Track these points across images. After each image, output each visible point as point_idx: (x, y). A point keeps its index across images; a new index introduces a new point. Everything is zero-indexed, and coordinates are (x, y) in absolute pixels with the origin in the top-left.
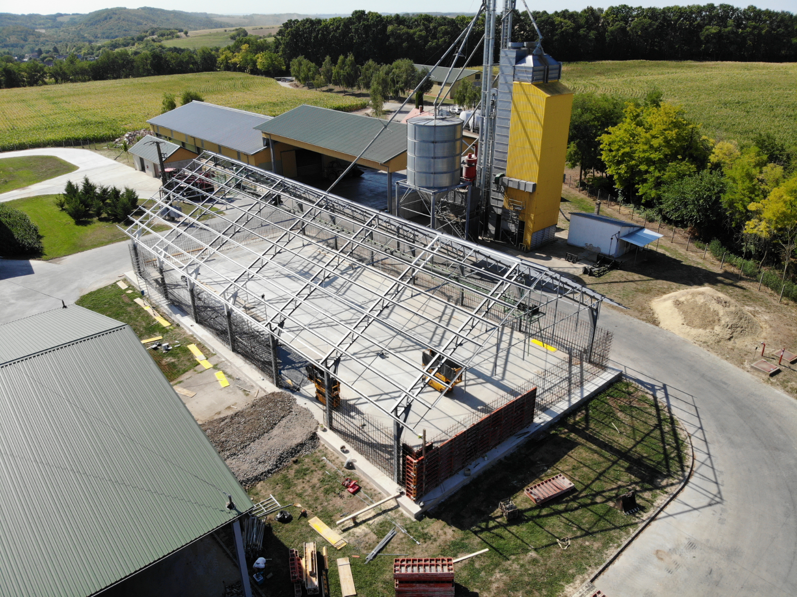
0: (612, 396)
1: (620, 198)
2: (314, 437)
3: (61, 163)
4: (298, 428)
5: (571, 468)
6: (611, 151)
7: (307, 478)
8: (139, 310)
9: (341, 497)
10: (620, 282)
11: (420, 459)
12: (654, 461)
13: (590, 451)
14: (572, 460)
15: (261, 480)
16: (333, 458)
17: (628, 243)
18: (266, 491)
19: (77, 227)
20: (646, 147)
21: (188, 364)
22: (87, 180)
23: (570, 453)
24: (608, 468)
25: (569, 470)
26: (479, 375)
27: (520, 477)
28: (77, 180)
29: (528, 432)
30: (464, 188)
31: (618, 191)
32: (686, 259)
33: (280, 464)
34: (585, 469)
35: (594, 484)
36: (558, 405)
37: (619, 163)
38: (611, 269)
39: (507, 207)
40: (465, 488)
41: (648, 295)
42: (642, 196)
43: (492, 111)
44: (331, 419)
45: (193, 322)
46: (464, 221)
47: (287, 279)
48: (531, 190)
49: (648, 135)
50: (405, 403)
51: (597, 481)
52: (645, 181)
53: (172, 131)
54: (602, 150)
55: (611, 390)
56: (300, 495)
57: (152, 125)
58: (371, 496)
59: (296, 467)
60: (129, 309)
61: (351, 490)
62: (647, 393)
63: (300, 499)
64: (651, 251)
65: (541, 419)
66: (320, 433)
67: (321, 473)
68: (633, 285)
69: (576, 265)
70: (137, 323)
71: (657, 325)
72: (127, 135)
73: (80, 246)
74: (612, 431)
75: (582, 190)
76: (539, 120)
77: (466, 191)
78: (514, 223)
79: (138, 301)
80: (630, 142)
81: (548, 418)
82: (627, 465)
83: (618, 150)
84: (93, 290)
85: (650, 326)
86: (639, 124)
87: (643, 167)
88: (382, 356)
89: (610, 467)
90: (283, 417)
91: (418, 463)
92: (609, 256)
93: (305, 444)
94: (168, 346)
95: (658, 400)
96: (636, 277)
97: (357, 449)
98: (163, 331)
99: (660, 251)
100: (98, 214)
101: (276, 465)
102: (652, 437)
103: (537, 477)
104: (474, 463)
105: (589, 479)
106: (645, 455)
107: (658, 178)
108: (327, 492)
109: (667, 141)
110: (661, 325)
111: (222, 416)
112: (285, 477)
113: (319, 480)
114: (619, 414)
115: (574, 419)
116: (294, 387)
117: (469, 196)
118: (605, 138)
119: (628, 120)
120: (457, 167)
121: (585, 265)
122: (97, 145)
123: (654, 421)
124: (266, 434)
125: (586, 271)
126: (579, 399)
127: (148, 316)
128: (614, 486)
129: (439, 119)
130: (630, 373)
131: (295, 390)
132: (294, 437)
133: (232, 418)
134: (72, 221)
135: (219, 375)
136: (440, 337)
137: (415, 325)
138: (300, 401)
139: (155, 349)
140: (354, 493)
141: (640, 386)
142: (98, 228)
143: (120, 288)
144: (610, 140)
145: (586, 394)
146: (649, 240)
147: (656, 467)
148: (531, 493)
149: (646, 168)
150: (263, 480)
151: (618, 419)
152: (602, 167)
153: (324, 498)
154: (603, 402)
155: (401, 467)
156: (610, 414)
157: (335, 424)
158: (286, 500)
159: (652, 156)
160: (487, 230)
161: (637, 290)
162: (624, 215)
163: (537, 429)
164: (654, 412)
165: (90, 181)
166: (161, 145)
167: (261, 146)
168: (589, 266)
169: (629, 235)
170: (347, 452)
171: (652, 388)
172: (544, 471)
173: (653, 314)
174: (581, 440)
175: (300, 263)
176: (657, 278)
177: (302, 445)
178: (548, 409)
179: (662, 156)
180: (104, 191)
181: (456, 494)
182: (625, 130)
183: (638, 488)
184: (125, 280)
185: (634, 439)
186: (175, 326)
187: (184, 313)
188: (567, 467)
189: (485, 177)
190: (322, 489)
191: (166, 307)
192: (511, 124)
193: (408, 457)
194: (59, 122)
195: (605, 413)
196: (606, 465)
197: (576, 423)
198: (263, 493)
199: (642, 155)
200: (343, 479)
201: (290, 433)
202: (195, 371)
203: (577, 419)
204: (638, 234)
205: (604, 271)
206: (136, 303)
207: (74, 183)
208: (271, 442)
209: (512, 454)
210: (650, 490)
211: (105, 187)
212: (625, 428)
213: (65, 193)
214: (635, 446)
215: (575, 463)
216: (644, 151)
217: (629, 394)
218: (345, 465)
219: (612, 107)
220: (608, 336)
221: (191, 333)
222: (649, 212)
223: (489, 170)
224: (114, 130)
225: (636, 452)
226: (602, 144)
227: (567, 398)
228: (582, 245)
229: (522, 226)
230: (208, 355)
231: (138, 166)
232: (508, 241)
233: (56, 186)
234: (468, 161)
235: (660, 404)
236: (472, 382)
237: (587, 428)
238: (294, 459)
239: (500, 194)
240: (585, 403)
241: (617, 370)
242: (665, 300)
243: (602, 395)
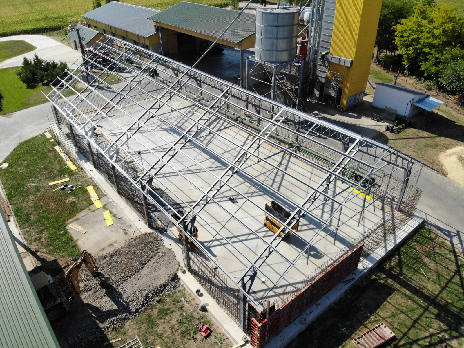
0: (418, 242)
1: (406, 72)
2: (175, 278)
3: (26, 45)
4: (163, 269)
5: (390, 314)
6: (402, 37)
7: (168, 318)
8: (57, 156)
9: (195, 340)
10: (414, 138)
11: (264, 322)
12: (457, 308)
13: (405, 298)
14: (389, 306)
15: (129, 319)
16: (190, 299)
17: (418, 107)
18: (133, 331)
19: (27, 90)
20: (429, 35)
21: (85, 203)
22: (36, 57)
23: (388, 299)
24: (421, 315)
25: (389, 317)
26: (311, 221)
27: (348, 323)
28: (30, 56)
29: (353, 279)
30: (298, 62)
31: (404, 66)
32: (458, 120)
33: (147, 303)
34: (402, 316)
35: (410, 332)
36: (376, 251)
37: (408, 46)
38: (406, 127)
39: (330, 77)
40: (301, 335)
41: (436, 149)
42: (424, 71)
43: (320, 3)
44: (188, 259)
45: (92, 168)
46: (297, 87)
48: (349, 65)
49: (431, 26)
51: (413, 329)
52: (427, 60)
53: (97, 22)
54: (396, 36)
55: (417, 236)
56: (160, 336)
57: (85, 18)
58: (220, 341)
59: (159, 306)
60: (50, 154)
61: (203, 334)
62: (446, 239)
63: (160, 340)
64: (433, 113)
65: (364, 265)
66: (180, 274)
67: (179, 313)
68: (423, 141)
69: (380, 123)
70: (53, 167)
71: (446, 176)
72: (70, 26)
73: (27, 104)
74: (422, 277)
75: (378, 65)
76: (358, 11)
77: (299, 64)
78: (334, 89)
79: (57, 148)
80: (416, 31)
81: (370, 265)
82: (436, 311)
83: (408, 37)
84: (28, 139)
85: (440, 176)
86: (424, 18)
87: (426, 50)
88: (233, 200)
89: (423, 314)
90: (152, 258)
91: (262, 326)
92: (405, 117)
93: (167, 285)
94: (72, 187)
95: (455, 246)
96: (425, 134)
97: (210, 292)
98: (71, 173)
99: (440, 113)
100: (42, 81)
101: (143, 304)
102: (454, 283)
103: (362, 324)
104: (308, 312)
105: (406, 326)
106: (450, 301)
107: (438, 58)
108: (183, 334)
109: (444, 31)
110: (449, 176)
111: (105, 252)
112: (149, 316)
113: (177, 321)
114: (426, 260)
115: (390, 264)
116: (163, 228)
117: (302, 69)
118: (399, 28)
119: (416, 15)
120: (294, 46)
121: (387, 124)
122: (52, 33)
123: (453, 267)
124: (137, 273)
125: (388, 129)
126: (393, 245)
127: (63, 161)
128: (427, 334)
129: (281, 8)
130: (431, 220)
131: (163, 231)
132: (159, 277)
133: (111, 257)
134: (24, 86)
135: (107, 214)
137: (259, 174)
138: (167, 243)
139: (63, 189)
140: (206, 337)
141: (439, 232)
142: (41, 90)
143: (46, 137)
144: (403, 29)
145: (398, 241)
146: (434, 105)
147: (459, 313)
148: (359, 343)
149: (429, 50)
150: (132, 319)
151: (425, 265)
152: (394, 48)
153: (180, 341)
154: (411, 247)
155: (247, 313)
156: (418, 260)
157: (192, 265)
158: (149, 341)
159: (434, 42)
160: (313, 94)
161: (427, 146)
162: (410, 84)
163: (360, 275)
164: (453, 258)
165: (39, 58)
167: (153, 32)
168: (390, 125)
169: (420, 101)
170: (201, 295)
171: (449, 234)
172: (368, 317)
173: (442, 166)
174: (397, 286)
176: (441, 135)
177: (165, 285)
178: (368, 255)
179: (441, 42)
180: (47, 64)
181: (293, 341)
182: (414, 22)
183: (447, 337)
184: (51, 131)
185: (440, 285)
186: (79, 169)
187: (87, 159)
188: (387, 314)
189: (314, 54)
190: (179, 331)
191: (75, 154)
192: (335, 14)
193: (253, 319)
194: (31, 18)
195: (414, 259)
196: (419, 311)
197: (392, 268)
198: (130, 333)
199: (426, 41)
200: (197, 322)
201: (156, 274)
202: (90, 210)
203: (392, 264)
204: (426, 100)
205: (401, 129)
206: (55, 150)
207: (28, 59)
208: (140, 282)
209: (340, 300)
210: (457, 338)
211: (48, 61)
212: (432, 274)
213: (23, 66)
214: (441, 292)
215: (394, 310)
216: (428, 38)
217: (432, 239)
218: (199, 308)
219: (402, 5)
221: (90, 176)
223: (316, 49)
224: (64, 23)
225: (442, 298)
226: (396, 31)
227: (383, 245)
228: (383, 107)
229: (340, 92)
230: (101, 195)
231: (73, 46)
232: (329, 103)
233: (17, 61)
234: (302, 41)
235: (457, 251)
236: (305, 228)
237: (401, 273)
238: (158, 298)
239: (324, 68)
240: (397, 249)
241: (421, 218)
242: (450, 155)
243: (410, 241)
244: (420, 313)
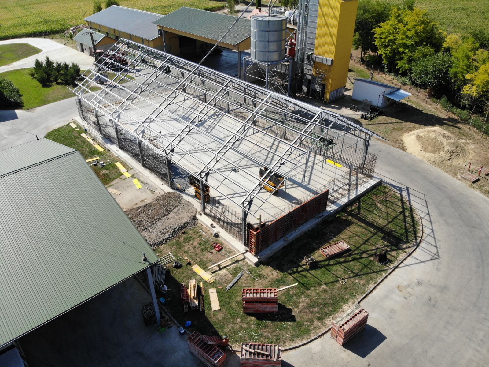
0: (375, 194)
1: (386, 70)
2: (194, 219)
3: (31, 48)
4: (185, 213)
5: (348, 237)
6: (381, 38)
7: (191, 242)
8: (84, 141)
9: (211, 253)
10: (384, 123)
11: (258, 231)
12: (399, 234)
13: (360, 227)
14: (349, 232)
15: (163, 244)
16: (206, 231)
17: (389, 99)
18: (166, 250)
19: (43, 89)
20: (403, 37)
21: (116, 174)
22: (48, 58)
23: (348, 228)
24: (371, 237)
25: (347, 238)
26: (294, 182)
27: (317, 242)
28: (42, 58)
29: (322, 216)
30: (287, 61)
31: (384, 65)
32: (425, 109)
33: (175, 234)
34: (357, 238)
35: (362, 247)
36: (341, 200)
37: (386, 46)
38: (378, 115)
39: (315, 74)
40: (284, 248)
41: (401, 132)
42: (399, 68)
43: (306, 11)
44: (204, 208)
45: (118, 149)
46: (287, 83)
47: (175, 121)
48: (330, 64)
49: (405, 29)
50: (249, 199)
51: (364, 245)
52: (402, 58)
53: (100, 25)
54: (376, 38)
55: (374, 190)
56: (187, 252)
57: (88, 22)
58: (229, 252)
59: (184, 236)
60: (78, 140)
61: (217, 249)
62: (397, 192)
63: (186, 254)
64: (404, 104)
65: (331, 208)
66: (198, 216)
67: (199, 239)
68: (392, 125)
69: (357, 113)
70: (83, 149)
71: (405, 151)
72: (72, 29)
73: (46, 101)
74: (374, 215)
75: (362, 64)
76: (336, 18)
77: (289, 64)
78: (318, 85)
79: (83, 135)
80: (393, 33)
81: (335, 208)
82: (382, 235)
83: (386, 38)
84: (55, 129)
85: (401, 151)
86: (400, 21)
87: (401, 50)
88: (235, 170)
89: (372, 236)
90: (176, 207)
91: (256, 234)
92: (378, 107)
93: (189, 223)
94: (103, 163)
95: (403, 196)
96: (394, 120)
97: (221, 226)
98: (100, 154)
99: (409, 104)
100: (56, 80)
101: (172, 235)
102: (398, 219)
103: (327, 242)
104: (290, 234)
105: (359, 243)
106: (394, 230)
107: (410, 57)
108: (203, 250)
109: (417, 33)
110: (408, 151)
111: (138, 206)
112: (177, 242)
113: (198, 243)
114: (379, 205)
115: (351, 208)
116: (182, 189)
117: (290, 67)
118: (378, 30)
119: (393, 19)
120: (283, 48)
121: (362, 113)
122: (53, 36)
123: (400, 210)
124: (165, 217)
125: (362, 117)
126: (355, 196)
127: (90, 145)
128: (374, 248)
129: (272, 16)
130: (387, 180)
131: (182, 191)
132: (182, 218)
133: (144, 207)
134: (40, 85)
135: (135, 181)
136: (271, 159)
137: (256, 151)
138: (186, 198)
139: (95, 165)
140: (219, 251)
141: (392, 188)
142: (56, 89)
143: (72, 127)
144: (381, 31)
145: (359, 193)
146: (403, 97)
147: (400, 237)
148: (324, 251)
149: (403, 50)
150: (165, 243)
151: (378, 208)
152: (375, 49)
153: (201, 254)
154: (369, 198)
155: (247, 236)
156: (373, 205)
157: (207, 211)
158: (179, 255)
159: (407, 42)
160: (301, 89)
161: (394, 129)
162: (388, 80)
163: (328, 214)
164: (400, 204)
165: (50, 59)
166: (93, 35)
167: (156, 35)
168: (364, 114)
169: (391, 94)
170: (214, 227)
171: (400, 189)
172: (332, 238)
173: (403, 144)
174: (355, 220)
175: (183, 111)
176: (406, 121)
177: (187, 223)
178: (335, 202)
179: (413, 43)
180: (59, 65)
181: (279, 251)
182: (391, 25)
183: (388, 249)
184: (74, 122)
185: (387, 220)
186: (107, 151)
187: (112, 143)
188: (346, 236)
189: (301, 54)
190: (200, 248)
191: (101, 139)
192: (318, 19)
193: (251, 230)
194: (29, 21)
195: (370, 205)
196: (369, 235)
197: (352, 210)
198: (165, 251)
199: (401, 42)
200: (212, 243)
201: (180, 216)
202: (121, 179)
203: (353, 208)
204: (396, 93)
205: (374, 117)
206: (82, 137)
207: (40, 61)
208: (169, 221)
209: (312, 229)
210: (396, 250)
211: (59, 63)
212: (382, 214)
213: (35, 67)
214: (387, 224)
215: (351, 234)
216: (402, 39)
217: (386, 193)
218: (213, 235)
219: (382, 10)
220: (375, 158)
221: (117, 155)
222: (404, 79)
223: (304, 50)
224: (64, 26)
225: (388, 228)
226: (376, 34)
227: (347, 196)
228: (361, 100)
229: (324, 87)
230: (128, 169)
231: (79, 48)
232: (315, 97)
233: (29, 63)
234: (290, 44)
235: (404, 199)
236: (289, 186)
237: (359, 213)
238: (183, 231)
239: (310, 66)
240: (358, 199)
241: (379, 179)
242: (411, 135)
243: (369, 194)
244: (370, 236)
